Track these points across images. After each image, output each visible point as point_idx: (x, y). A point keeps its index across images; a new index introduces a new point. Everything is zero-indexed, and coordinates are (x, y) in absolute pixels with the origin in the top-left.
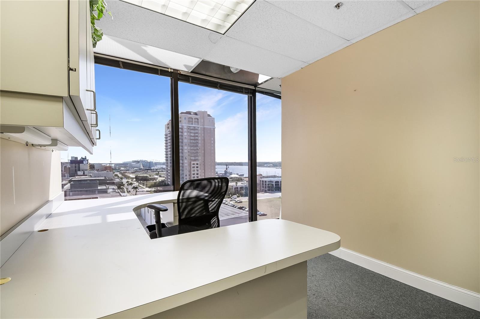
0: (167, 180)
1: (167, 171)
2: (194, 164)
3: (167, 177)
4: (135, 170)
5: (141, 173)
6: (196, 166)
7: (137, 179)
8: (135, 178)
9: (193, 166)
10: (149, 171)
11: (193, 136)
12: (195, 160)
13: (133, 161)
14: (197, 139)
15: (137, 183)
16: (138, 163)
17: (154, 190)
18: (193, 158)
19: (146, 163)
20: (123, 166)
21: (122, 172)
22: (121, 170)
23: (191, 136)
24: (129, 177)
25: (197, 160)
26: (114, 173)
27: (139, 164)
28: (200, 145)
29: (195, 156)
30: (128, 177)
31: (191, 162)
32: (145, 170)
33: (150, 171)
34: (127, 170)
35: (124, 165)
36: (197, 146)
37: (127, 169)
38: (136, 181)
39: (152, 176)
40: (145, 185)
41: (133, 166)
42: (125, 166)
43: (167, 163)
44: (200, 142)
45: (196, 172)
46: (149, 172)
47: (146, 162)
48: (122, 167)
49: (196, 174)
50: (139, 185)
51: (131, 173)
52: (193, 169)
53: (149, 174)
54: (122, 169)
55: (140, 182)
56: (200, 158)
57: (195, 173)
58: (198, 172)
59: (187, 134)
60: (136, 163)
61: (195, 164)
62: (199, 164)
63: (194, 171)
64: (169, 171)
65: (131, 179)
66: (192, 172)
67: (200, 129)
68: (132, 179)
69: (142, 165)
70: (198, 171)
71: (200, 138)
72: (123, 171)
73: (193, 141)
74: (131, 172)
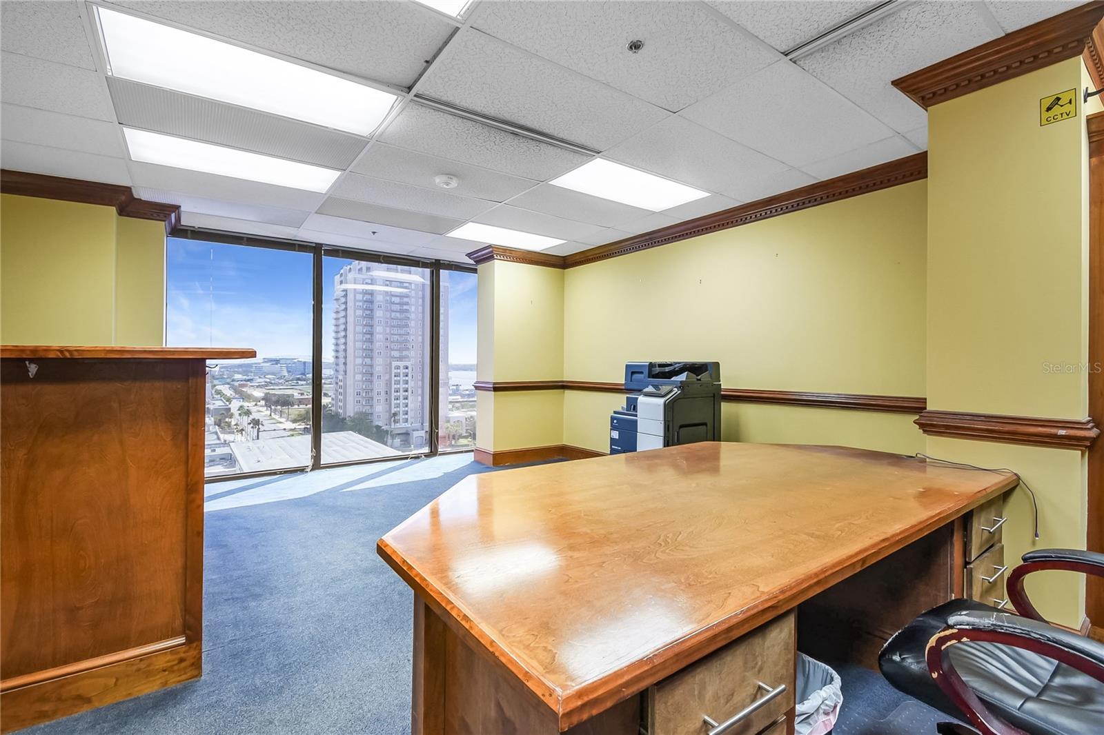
0: (336, 402)
1: (337, 383)
2: (398, 367)
3: (337, 397)
4: (268, 380)
5: (281, 387)
6: (402, 371)
7: (270, 401)
8: (263, 399)
9: (396, 371)
10: (300, 382)
11: (397, 304)
12: (400, 359)
13: (264, 359)
14: (407, 311)
15: (267, 410)
16: (277, 364)
17: (303, 427)
18: (396, 354)
19: (294, 363)
20: (240, 370)
21: (236, 384)
22: (233, 381)
23: (394, 303)
24: (249, 395)
25: (405, 358)
26: (215, 386)
27: (279, 365)
28: (412, 324)
29: (400, 350)
30: (246, 397)
31: (391, 363)
32: (291, 381)
33: (304, 383)
34: (248, 380)
35: (244, 369)
36: (407, 326)
37: (249, 377)
38: (266, 405)
39: (305, 394)
40: (285, 415)
41: (265, 370)
42: (244, 371)
43: (337, 365)
44: (413, 316)
45: (402, 386)
46: (302, 385)
47: (295, 361)
48: (239, 373)
49: (401, 390)
50: (271, 415)
51: (257, 387)
52: (396, 378)
53: (300, 390)
54: (237, 376)
55: (273, 407)
56: (412, 353)
57: (399, 389)
58: (407, 386)
59: (384, 297)
60: (272, 363)
61: (402, 368)
62: (410, 368)
63: (398, 382)
64: (340, 383)
65: (253, 401)
66: (394, 387)
67: (413, 287)
68: (257, 400)
69: (285, 369)
70: (407, 384)
71: (413, 309)
72: (238, 383)
73: (398, 315)
74: (257, 384)
